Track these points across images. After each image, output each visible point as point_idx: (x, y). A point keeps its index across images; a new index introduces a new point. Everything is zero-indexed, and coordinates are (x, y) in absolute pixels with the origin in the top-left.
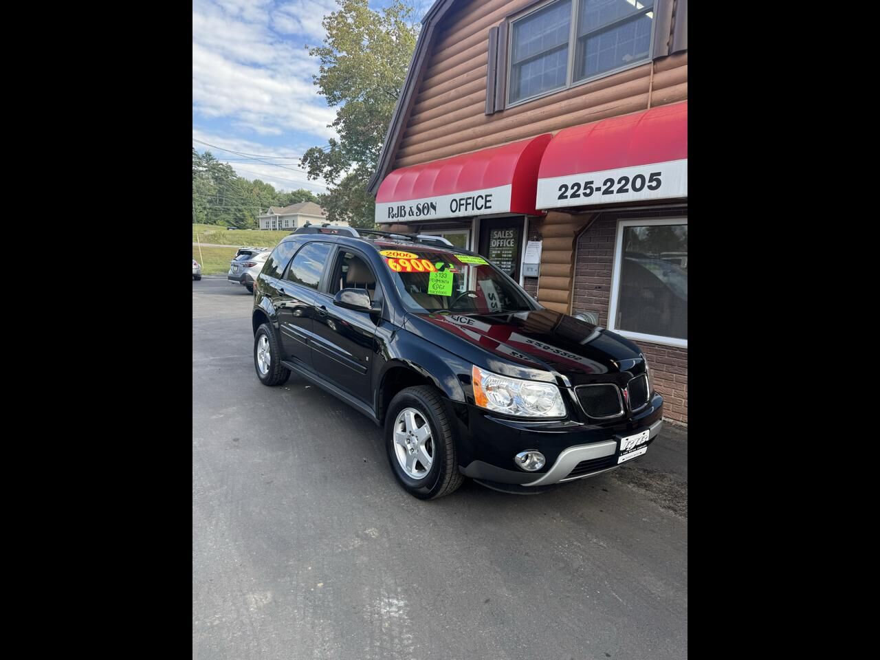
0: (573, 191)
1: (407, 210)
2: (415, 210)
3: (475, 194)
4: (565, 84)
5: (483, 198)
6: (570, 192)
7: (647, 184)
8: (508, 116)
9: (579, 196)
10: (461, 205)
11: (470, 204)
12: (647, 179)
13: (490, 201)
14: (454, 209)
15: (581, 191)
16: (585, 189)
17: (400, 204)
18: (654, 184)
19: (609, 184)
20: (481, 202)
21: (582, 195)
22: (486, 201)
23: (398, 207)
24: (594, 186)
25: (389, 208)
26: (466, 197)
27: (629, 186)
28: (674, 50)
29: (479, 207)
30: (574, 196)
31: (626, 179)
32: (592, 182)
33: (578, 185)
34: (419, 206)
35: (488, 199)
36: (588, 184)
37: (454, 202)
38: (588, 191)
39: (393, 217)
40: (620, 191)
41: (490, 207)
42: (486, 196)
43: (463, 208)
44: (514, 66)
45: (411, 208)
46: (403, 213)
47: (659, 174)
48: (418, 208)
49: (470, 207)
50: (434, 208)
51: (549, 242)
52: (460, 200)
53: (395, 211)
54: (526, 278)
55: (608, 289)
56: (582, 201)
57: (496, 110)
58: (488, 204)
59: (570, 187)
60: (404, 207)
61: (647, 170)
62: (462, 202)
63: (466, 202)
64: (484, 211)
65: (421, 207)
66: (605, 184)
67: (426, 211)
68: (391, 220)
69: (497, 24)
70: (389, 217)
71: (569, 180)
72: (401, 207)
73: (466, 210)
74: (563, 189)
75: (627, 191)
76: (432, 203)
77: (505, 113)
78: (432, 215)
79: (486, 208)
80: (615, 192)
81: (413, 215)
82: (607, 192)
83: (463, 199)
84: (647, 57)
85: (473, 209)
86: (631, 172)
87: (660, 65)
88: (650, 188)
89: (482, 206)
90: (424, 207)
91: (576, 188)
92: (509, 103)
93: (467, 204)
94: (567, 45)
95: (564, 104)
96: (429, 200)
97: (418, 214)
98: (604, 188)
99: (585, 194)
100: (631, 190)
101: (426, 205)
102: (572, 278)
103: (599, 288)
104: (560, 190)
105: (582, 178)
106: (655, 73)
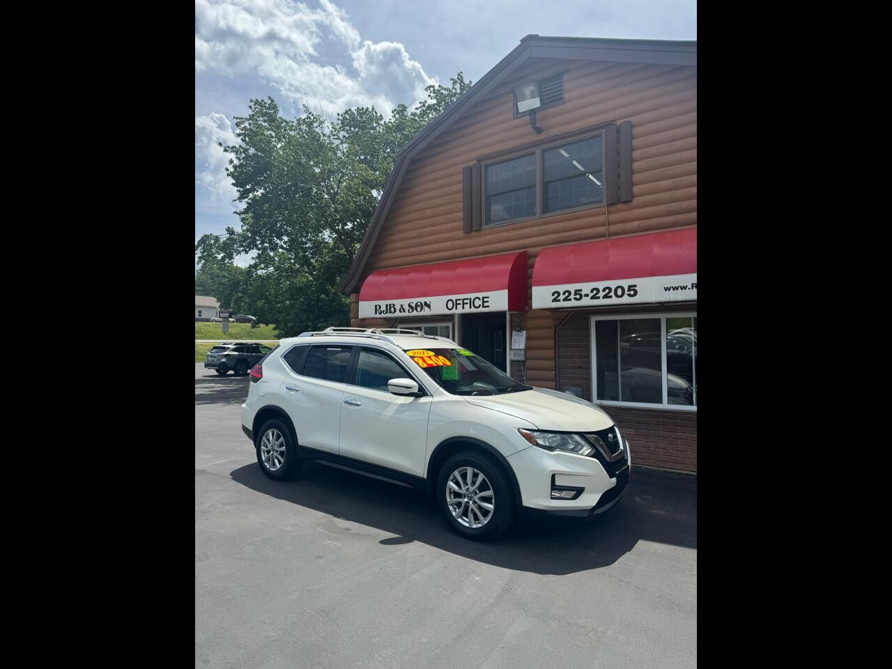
0: (565, 296)
1: (398, 308)
2: (406, 308)
3: (472, 296)
4: (535, 214)
5: (480, 299)
6: (562, 297)
7: (626, 292)
8: (485, 235)
9: (570, 300)
10: (457, 304)
11: (467, 303)
12: (626, 290)
13: (487, 302)
14: (450, 307)
15: (572, 297)
16: (575, 294)
17: (389, 302)
18: (632, 293)
19: (595, 292)
20: (478, 303)
21: (573, 299)
22: (483, 302)
23: (387, 305)
24: (583, 293)
25: (376, 306)
26: (462, 298)
27: (612, 294)
28: (624, 199)
29: (477, 305)
30: (565, 299)
31: (610, 289)
32: (581, 290)
33: (570, 293)
34: (411, 304)
35: (485, 300)
36: (577, 292)
37: (450, 302)
38: (578, 297)
39: (380, 314)
40: (605, 297)
41: (488, 307)
42: (483, 298)
43: (460, 307)
44: (486, 197)
45: (401, 306)
46: (392, 310)
47: (635, 286)
48: (409, 306)
49: (467, 306)
50: (429, 306)
51: (534, 333)
52: (456, 300)
53: (383, 308)
54: (512, 362)
55: (589, 368)
56: (573, 303)
57: (474, 228)
58: (486, 304)
59: (562, 294)
60: (394, 305)
61: (625, 283)
62: (458, 302)
63: (463, 302)
64: (481, 310)
65: (414, 305)
66: (592, 291)
67: (419, 309)
68: (378, 315)
69: (471, 164)
70: (376, 313)
71: (561, 288)
72: (390, 305)
73: (463, 308)
74: (556, 295)
75: (611, 297)
76: (425, 303)
77: (483, 232)
78: (426, 312)
79: (484, 307)
80: (601, 298)
81: (404, 311)
82: (593, 298)
83: (460, 300)
84: (601, 201)
85: (470, 308)
86: (613, 284)
87: (612, 208)
88: (629, 295)
89: (480, 305)
90: (416, 305)
91: (567, 294)
92: (486, 224)
93: (464, 304)
94: (534, 186)
95: (536, 229)
96: (423, 300)
97: (411, 311)
98: (591, 295)
99: (575, 299)
100: (614, 296)
101: (419, 303)
102: (556, 360)
103: (580, 367)
104: (553, 294)
105: (572, 287)
106: (609, 213)
